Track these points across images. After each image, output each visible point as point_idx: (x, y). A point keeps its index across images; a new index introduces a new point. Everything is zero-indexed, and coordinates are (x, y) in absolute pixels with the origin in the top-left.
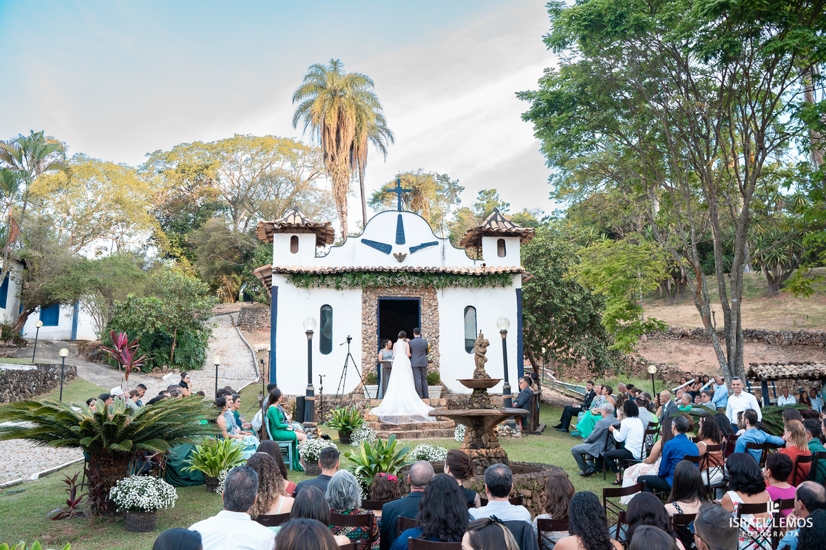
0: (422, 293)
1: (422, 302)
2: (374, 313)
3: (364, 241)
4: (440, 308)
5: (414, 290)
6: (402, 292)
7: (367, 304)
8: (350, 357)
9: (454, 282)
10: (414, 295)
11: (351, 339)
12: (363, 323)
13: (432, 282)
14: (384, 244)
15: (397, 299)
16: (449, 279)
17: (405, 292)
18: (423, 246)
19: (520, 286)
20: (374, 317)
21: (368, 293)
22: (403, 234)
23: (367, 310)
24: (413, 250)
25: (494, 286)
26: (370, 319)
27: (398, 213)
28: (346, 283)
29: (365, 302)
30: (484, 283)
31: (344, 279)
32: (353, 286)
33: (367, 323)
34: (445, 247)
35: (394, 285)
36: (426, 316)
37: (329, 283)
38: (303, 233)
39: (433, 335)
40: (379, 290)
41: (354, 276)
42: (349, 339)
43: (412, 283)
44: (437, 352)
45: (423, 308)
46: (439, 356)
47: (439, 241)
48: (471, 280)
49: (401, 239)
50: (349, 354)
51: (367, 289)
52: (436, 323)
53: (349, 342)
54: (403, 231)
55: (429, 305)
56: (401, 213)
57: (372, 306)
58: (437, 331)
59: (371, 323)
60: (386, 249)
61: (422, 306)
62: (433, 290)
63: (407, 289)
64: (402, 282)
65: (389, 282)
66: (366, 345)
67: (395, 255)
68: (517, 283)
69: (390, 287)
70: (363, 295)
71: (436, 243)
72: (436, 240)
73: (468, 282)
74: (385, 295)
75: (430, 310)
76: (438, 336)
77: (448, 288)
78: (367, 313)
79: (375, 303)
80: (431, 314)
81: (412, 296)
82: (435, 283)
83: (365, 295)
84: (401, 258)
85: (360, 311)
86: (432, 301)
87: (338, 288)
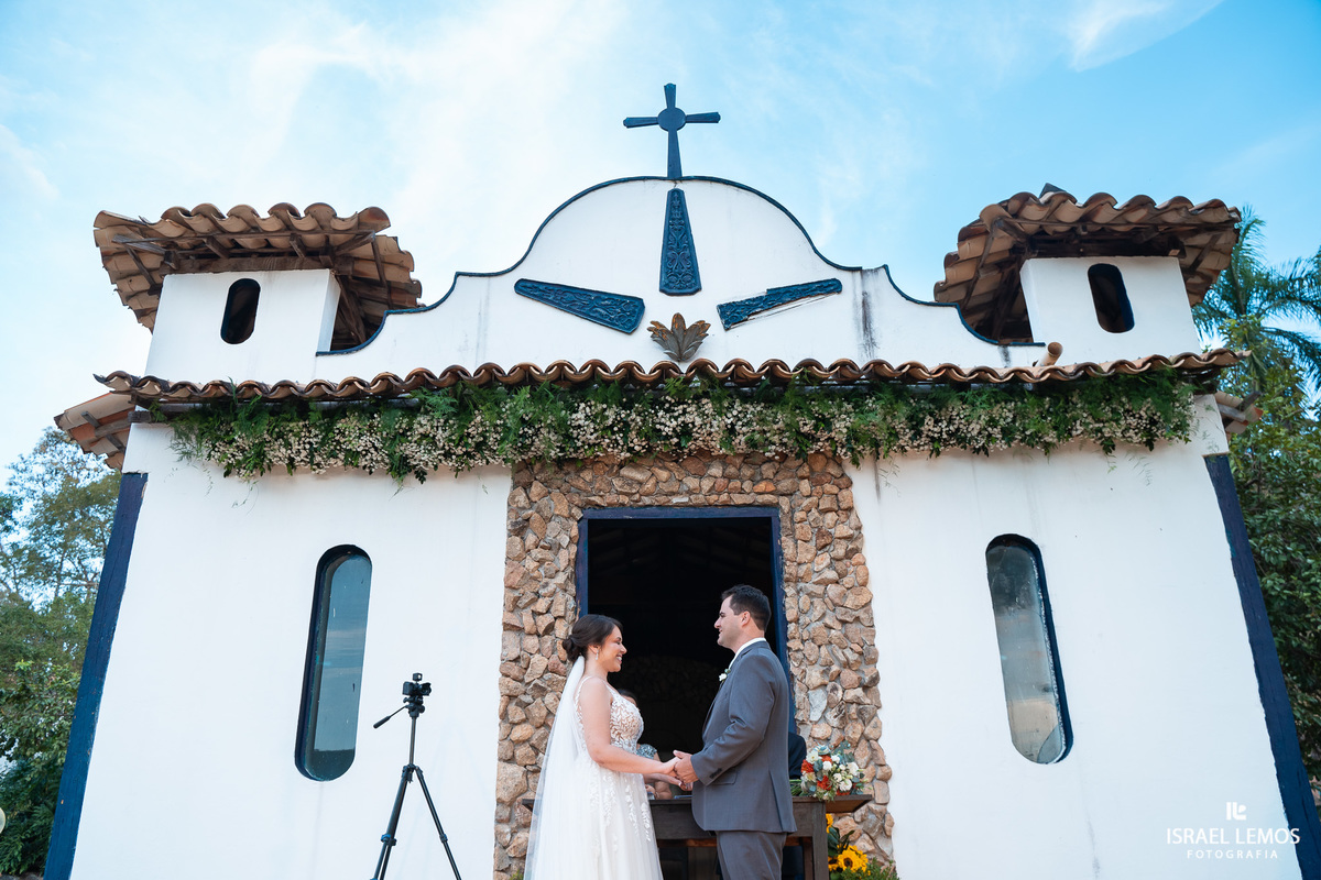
0: (785, 485)
1: (786, 523)
2: (561, 578)
3: (527, 288)
4: (871, 551)
5: (747, 472)
6: (691, 482)
7: (531, 538)
8: (414, 786)
9: (929, 421)
10: (748, 494)
11: (427, 688)
12: (508, 627)
13: (825, 422)
14: (611, 296)
15: (669, 514)
16: (903, 411)
17: (707, 484)
18: (777, 298)
19: (1223, 447)
20: (560, 597)
21: (536, 488)
22: (692, 258)
23: (530, 564)
24: (734, 314)
25: (1108, 447)
26: (541, 605)
27: (670, 186)
28: (433, 441)
29: (519, 528)
30: (1065, 431)
31: (423, 424)
32: (466, 457)
33: (527, 620)
34: (873, 300)
35: (650, 450)
36: (811, 587)
37: (359, 445)
38: (283, 267)
39: (849, 676)
40: (587, 475)
41: (463, 410)
42: (416, 694)
43: (731, 431)
44: (876, 758)
45: (795, 552)
46: (886, 779)
47: (843, 277)
48: (1005, 413)
49: (680, 272)
50: (409, 771)
51: (525, 471)
52: (858, 619)
53: (416, 708)
54: (691, 247)
55: (821, 533)
56: (680, 186)
57: (555, 547)
58: (868, 656)
59: (548, 619)
60: (621, 312)
61: (787, 546)
62: (833, 470)
63: (716, 470)
64: (685, 432)
65: (625, 427)
66: (518, 733)
67: (658, 332)
68: (1209, 433)
69: (634, 460)
70: (512, 499)
71: (832, 287)
72: (830, 274)
73: (992, 422)
74: (611, 498)
75: (824, 559)
76: (875, 680)
77: (898, 460)
78: (529, 577)
79: (566, 535)
80: (832, 575)
81: (738, 499)
82: (841, 427)
83: (522, 499)
84: (681, 337)
85: (500, 570)
86: (830, 517)
87: (401, 468)
